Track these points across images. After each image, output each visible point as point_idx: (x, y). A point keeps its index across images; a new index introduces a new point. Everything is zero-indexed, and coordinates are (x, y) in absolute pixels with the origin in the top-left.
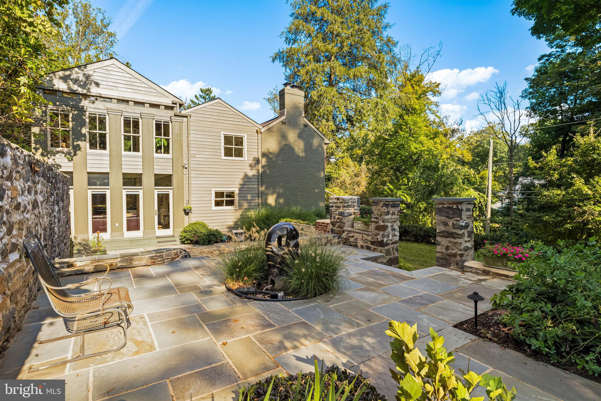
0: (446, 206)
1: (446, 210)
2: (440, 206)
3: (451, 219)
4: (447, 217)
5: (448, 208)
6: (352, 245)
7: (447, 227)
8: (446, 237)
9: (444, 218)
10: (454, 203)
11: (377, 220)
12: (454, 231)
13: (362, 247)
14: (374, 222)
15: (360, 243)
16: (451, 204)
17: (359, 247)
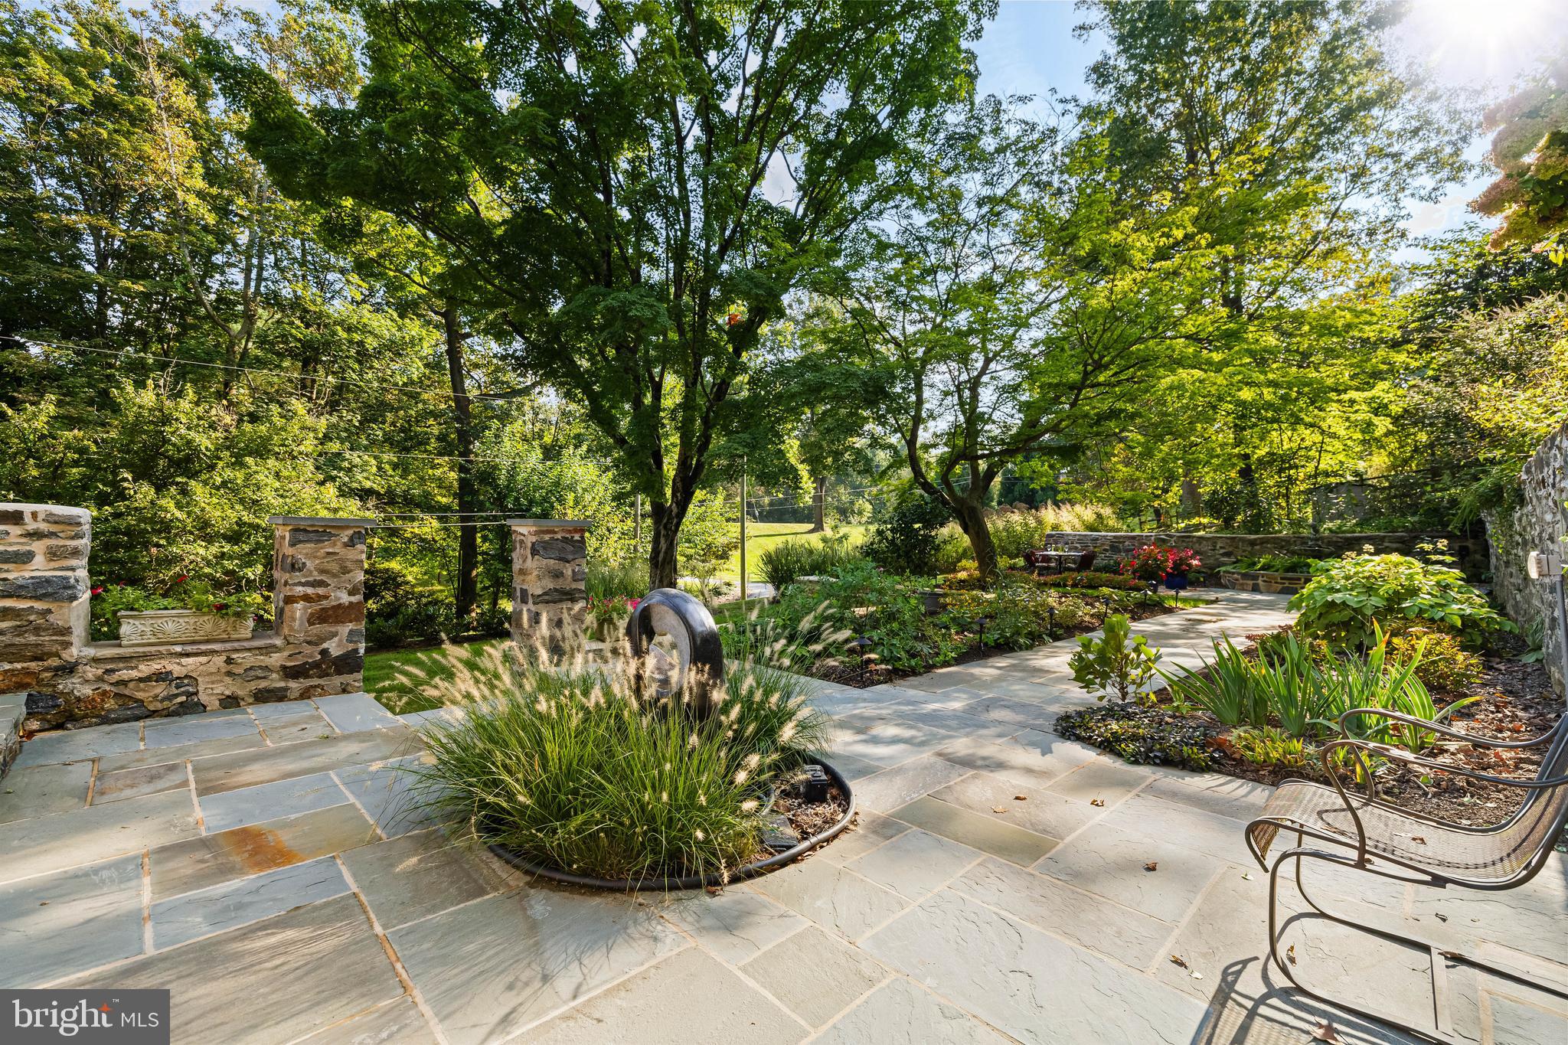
0: (559, 536)
1: (560, 545)
2: (547, 537)
3: (568, 562)
4: (560, 559)
5: (565, 540)
6: (152, 714)
7: (561, 580)
8: (555, 602)
9: (552, 561)
10: (576, 531)
11: (321, 591)
12: (574, 586)
13: (230, 702)
14: (306, 598)
15: (209, 693)
16: (570, 532)
17: (213, 703)
